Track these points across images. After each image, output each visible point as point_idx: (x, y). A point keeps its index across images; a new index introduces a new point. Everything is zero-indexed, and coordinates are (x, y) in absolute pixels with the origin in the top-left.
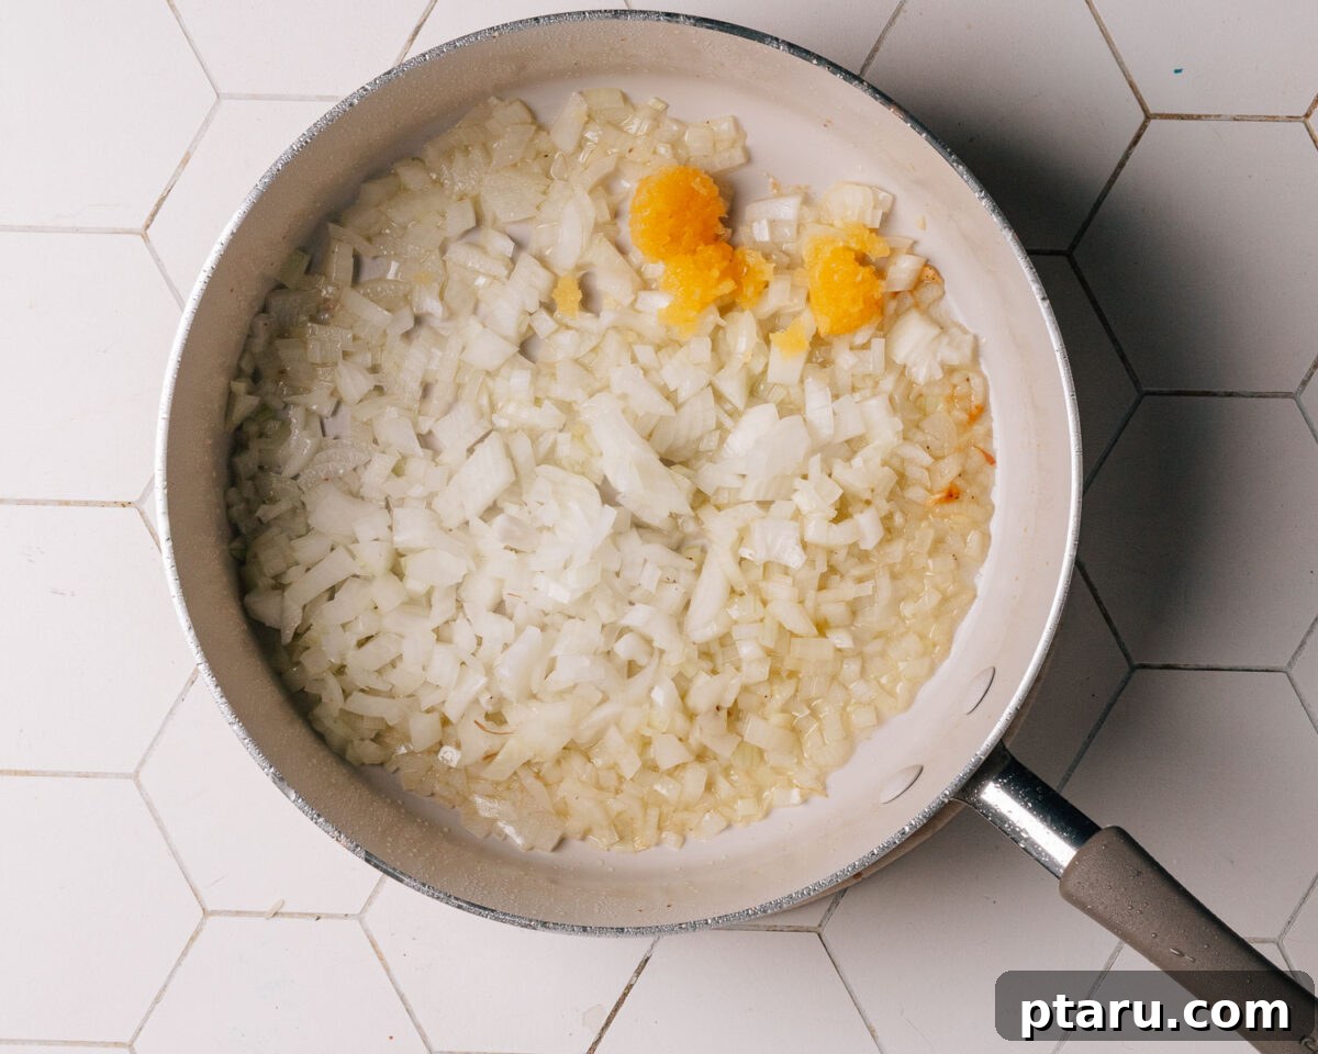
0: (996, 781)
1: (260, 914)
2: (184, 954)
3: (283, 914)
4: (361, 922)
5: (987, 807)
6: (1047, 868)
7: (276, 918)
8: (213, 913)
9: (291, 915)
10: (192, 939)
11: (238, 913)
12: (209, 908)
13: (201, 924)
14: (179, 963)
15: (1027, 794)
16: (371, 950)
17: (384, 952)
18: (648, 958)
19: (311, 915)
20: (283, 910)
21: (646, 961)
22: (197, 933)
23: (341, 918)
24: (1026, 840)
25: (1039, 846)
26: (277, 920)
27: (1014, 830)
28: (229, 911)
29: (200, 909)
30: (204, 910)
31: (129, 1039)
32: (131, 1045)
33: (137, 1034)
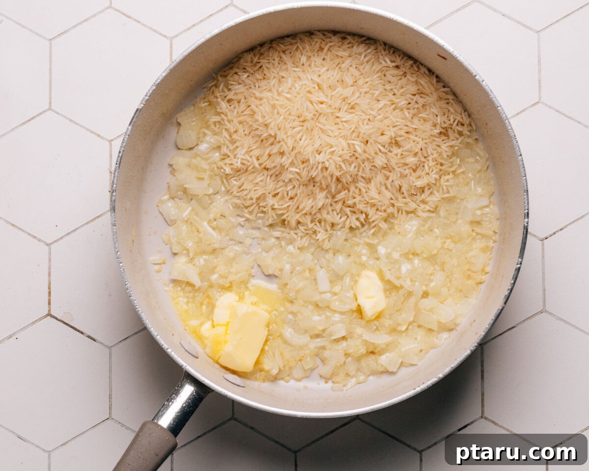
0: (195, 390)
1: (111, 166)
2: (92, 132)
4: (108, 211)
5: (182, 386)
6: (156, 415)
8: (111, 145)
10: (99, 135)
12: (113, 143)
13: (105, 139)
14: (88, 130)
15: (189, 404)
17: (95, 221)
18: (95, 341)
22: (102, 138)
24: (168, 405)
25: (167, 410)
26: (108, 173)
27: (172, 399)
28: (112, 152)
29: (112, 138)
30: (112, 140)
31: (53, 107)
32: (50, 109)
33: (55, 112)
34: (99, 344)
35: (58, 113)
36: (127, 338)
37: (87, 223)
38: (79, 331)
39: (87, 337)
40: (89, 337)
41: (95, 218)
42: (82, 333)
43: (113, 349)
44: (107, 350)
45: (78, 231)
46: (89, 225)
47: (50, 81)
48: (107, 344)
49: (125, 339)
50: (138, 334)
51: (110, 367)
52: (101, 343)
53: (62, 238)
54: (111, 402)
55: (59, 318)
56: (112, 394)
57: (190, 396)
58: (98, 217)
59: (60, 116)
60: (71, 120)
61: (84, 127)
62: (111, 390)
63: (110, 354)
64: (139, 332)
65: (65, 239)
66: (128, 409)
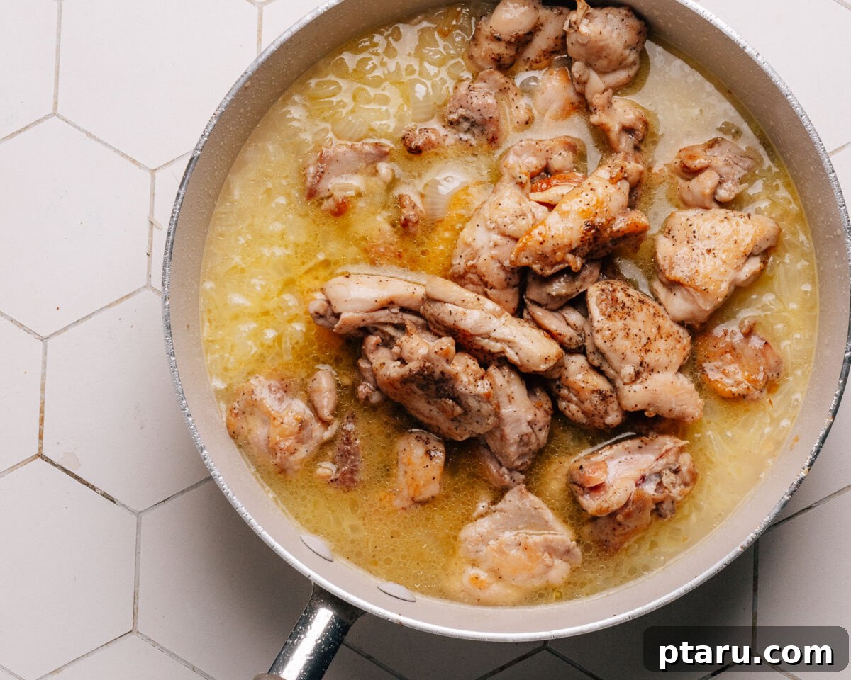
1: (152, 212)
2: (123, 155)
3: (151, 229)
4: (145, 287)
7: (148, 223)
8: (153, 178)
9: (151, 235)
10: (134, 161)
11: (153, 195)
12: (157, 174)
13: (145, 168)
14: (116, 151)
16: (124, 295)
17: (121, 304)
18: (115, 502)
19: (151, 250)
20: (154, 228)
21: (113, 501)
22: (139, 164)
23: (148, 272)
26: (147, 223)
28: (154, 188)
29: (157, 166)
30: (156, 169)
31: (59, 111)
32: (55, 114)
33: (64, 119)
34: (122, 508)
35: (67, 122)
36: (167, 499)
37: (109, 306)
38: (87, 484)
39: (101, 494)
40: (104, 495)
41: (122, 298)
42: (93, 488)
43: (144, 517)
44: (134, 518)
45: (93, 318)
46: (112, 309)
47: (58, 67)
48: (134, 508)
49: (164, 501)
50: (186, 494)
51: (138, 547)
52: (124, 505)
53: (65, 329)
54: (138, 604)
55: (56, 461)
56: (138, 590)
57: (328, 625)
58: (128, 296)
59: (71, 127)
60: (89, 134)
61: (110, 147)
62: (137, 584)
63: (138, 525)
64: (188, 489)
65: (71, 330)
66: (164, 616)
